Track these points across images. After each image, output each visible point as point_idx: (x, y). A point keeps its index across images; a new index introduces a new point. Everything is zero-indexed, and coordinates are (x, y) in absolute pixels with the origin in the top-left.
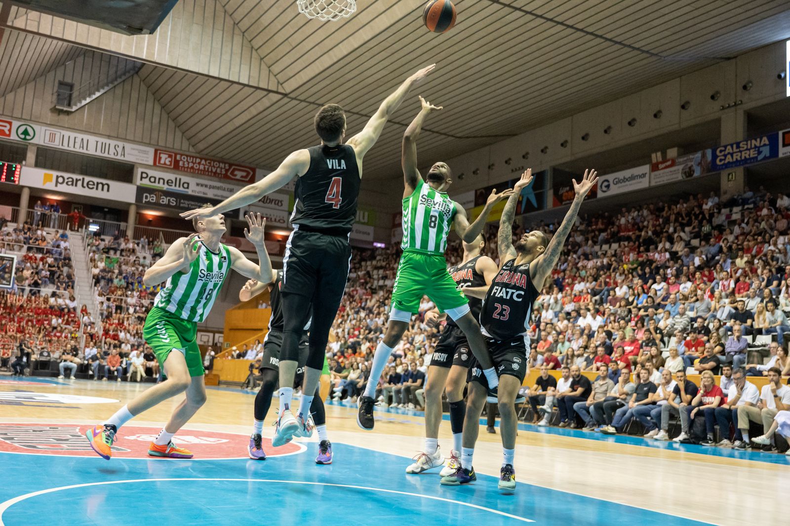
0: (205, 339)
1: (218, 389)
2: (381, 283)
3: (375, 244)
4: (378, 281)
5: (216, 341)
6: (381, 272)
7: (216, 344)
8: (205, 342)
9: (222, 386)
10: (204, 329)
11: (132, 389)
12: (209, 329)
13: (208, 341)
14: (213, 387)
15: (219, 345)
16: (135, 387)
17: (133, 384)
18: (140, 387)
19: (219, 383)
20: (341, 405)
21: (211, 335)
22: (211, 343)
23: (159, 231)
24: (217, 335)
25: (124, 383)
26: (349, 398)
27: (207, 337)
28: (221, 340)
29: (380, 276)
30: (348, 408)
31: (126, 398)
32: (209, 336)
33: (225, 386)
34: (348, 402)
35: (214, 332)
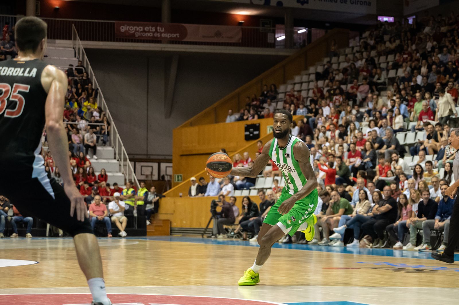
0: (147, 171)
1: (171, 240)
2: (392, 74)
3: (380, 18)
4: (388, 71)
5: (162, 174)
6: (391, 58)
7: (163, 177)
8: (147, 176)
9: (175, 236)
10: (145, 157)
11: (54, 246)
12: (152, 157)
13: (152, 174)
14: (163, 237)
15: (167, 178)
16: (57, 243)
17: (54, 240)
18: (64, 243)
19: (172, 231)
20: (345, 251)
21: (155, 165)
22: (155, 178)
23: (70, 23)
24: (163, 165)
25: (40, 240)
26: (355, 241)
27: (150, 169)
28: (170, 171)
29: (391, 64)
30: (355, 255)
31: (45, 258)
32: (152, 167)
33: (180, 235)
34: (354, 246)
35: (159, 162)
